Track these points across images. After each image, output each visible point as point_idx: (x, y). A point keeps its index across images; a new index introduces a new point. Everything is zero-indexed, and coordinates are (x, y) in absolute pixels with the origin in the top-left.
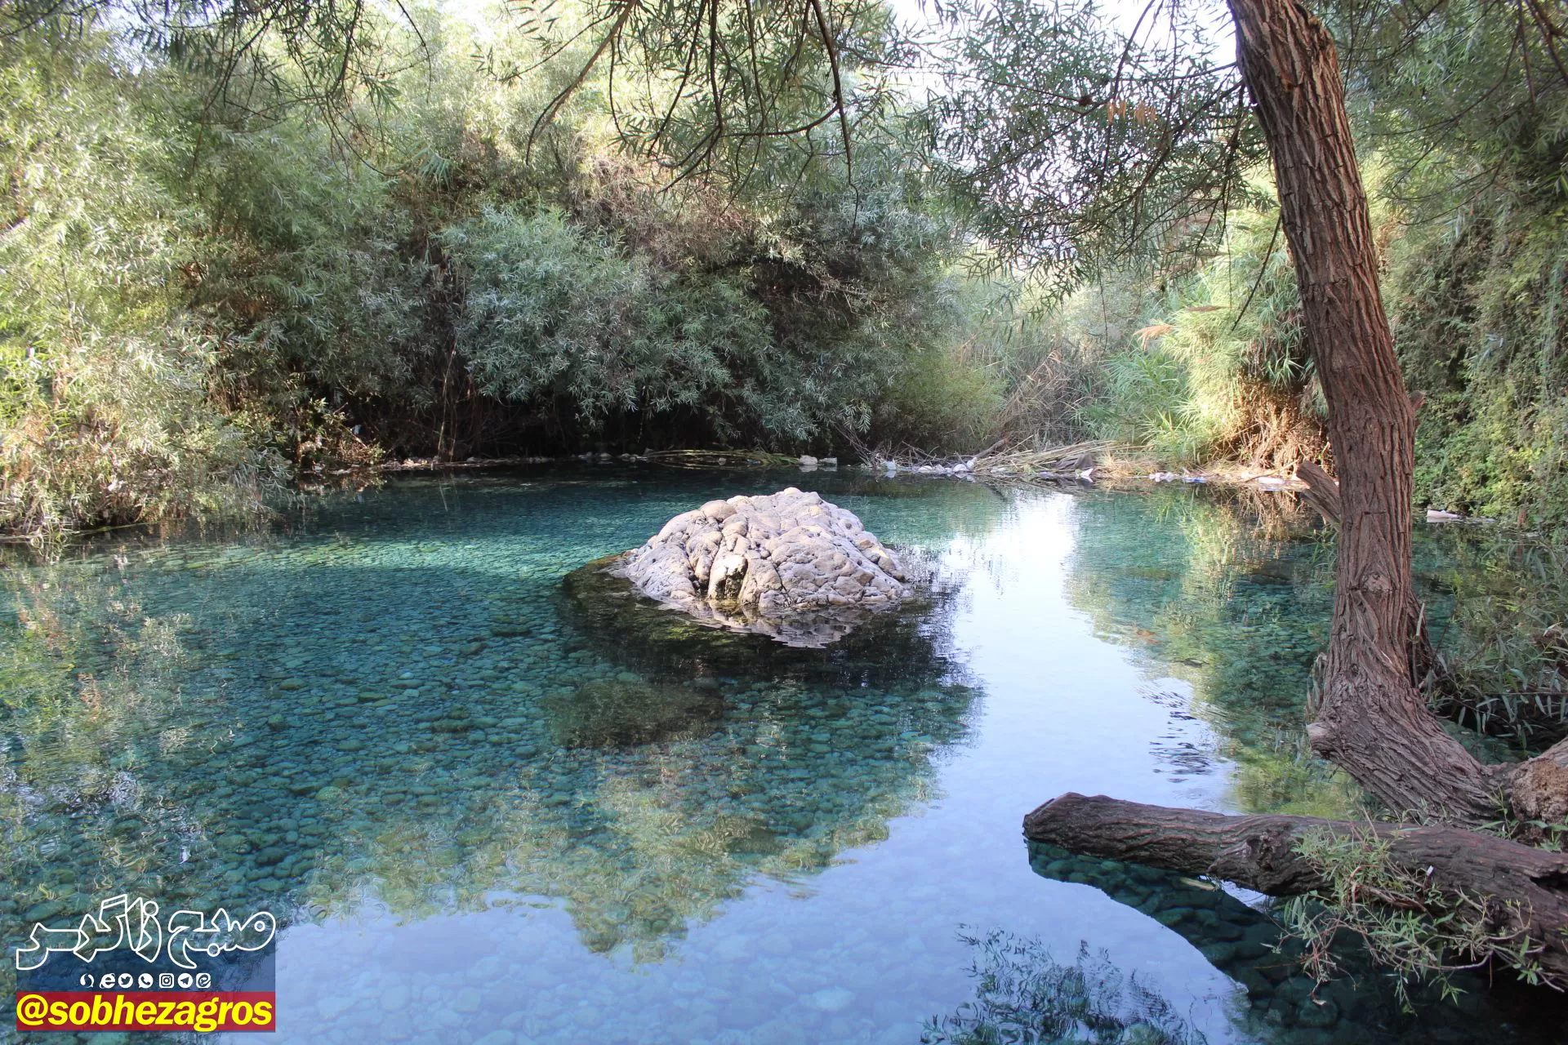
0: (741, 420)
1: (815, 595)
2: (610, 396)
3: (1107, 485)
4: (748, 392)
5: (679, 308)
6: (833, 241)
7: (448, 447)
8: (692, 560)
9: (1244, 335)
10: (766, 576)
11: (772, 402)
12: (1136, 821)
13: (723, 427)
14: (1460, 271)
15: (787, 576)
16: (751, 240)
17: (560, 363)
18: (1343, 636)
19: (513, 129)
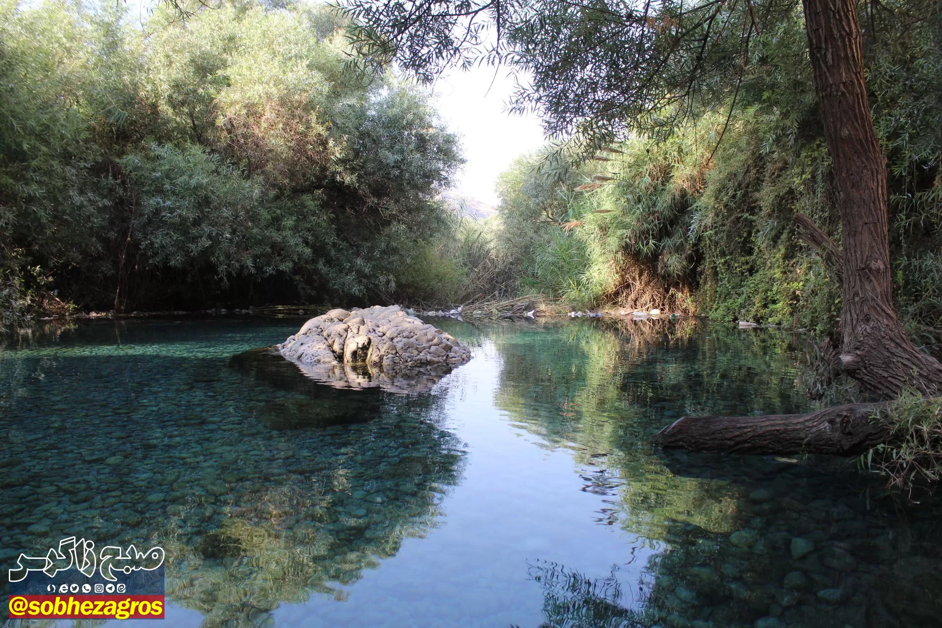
0: (316, 284)
1: (419, 357)
2: (237, 265)
3: (542, 320)
4: (321, 266)
5: (279, 212)
6: (374, 173)
7: (121, 303)
8: (330, 341)
9: (625, 227)
10: (386, 347)
11: (336, 272)
12: (738, 425)
13: (304, 289)
14: (747, 187)
15: (399, 346)
16: (324, 169)
17: (206, 243)
18: (857, 299)
19: (170, 97)
